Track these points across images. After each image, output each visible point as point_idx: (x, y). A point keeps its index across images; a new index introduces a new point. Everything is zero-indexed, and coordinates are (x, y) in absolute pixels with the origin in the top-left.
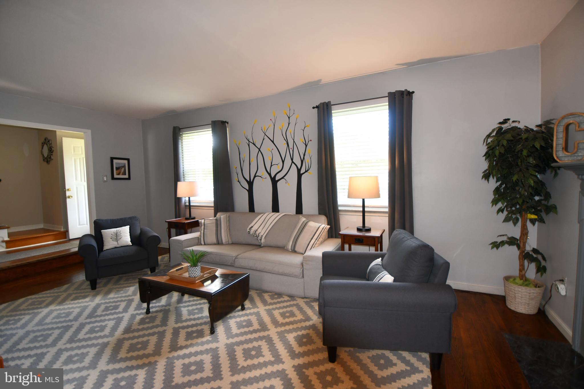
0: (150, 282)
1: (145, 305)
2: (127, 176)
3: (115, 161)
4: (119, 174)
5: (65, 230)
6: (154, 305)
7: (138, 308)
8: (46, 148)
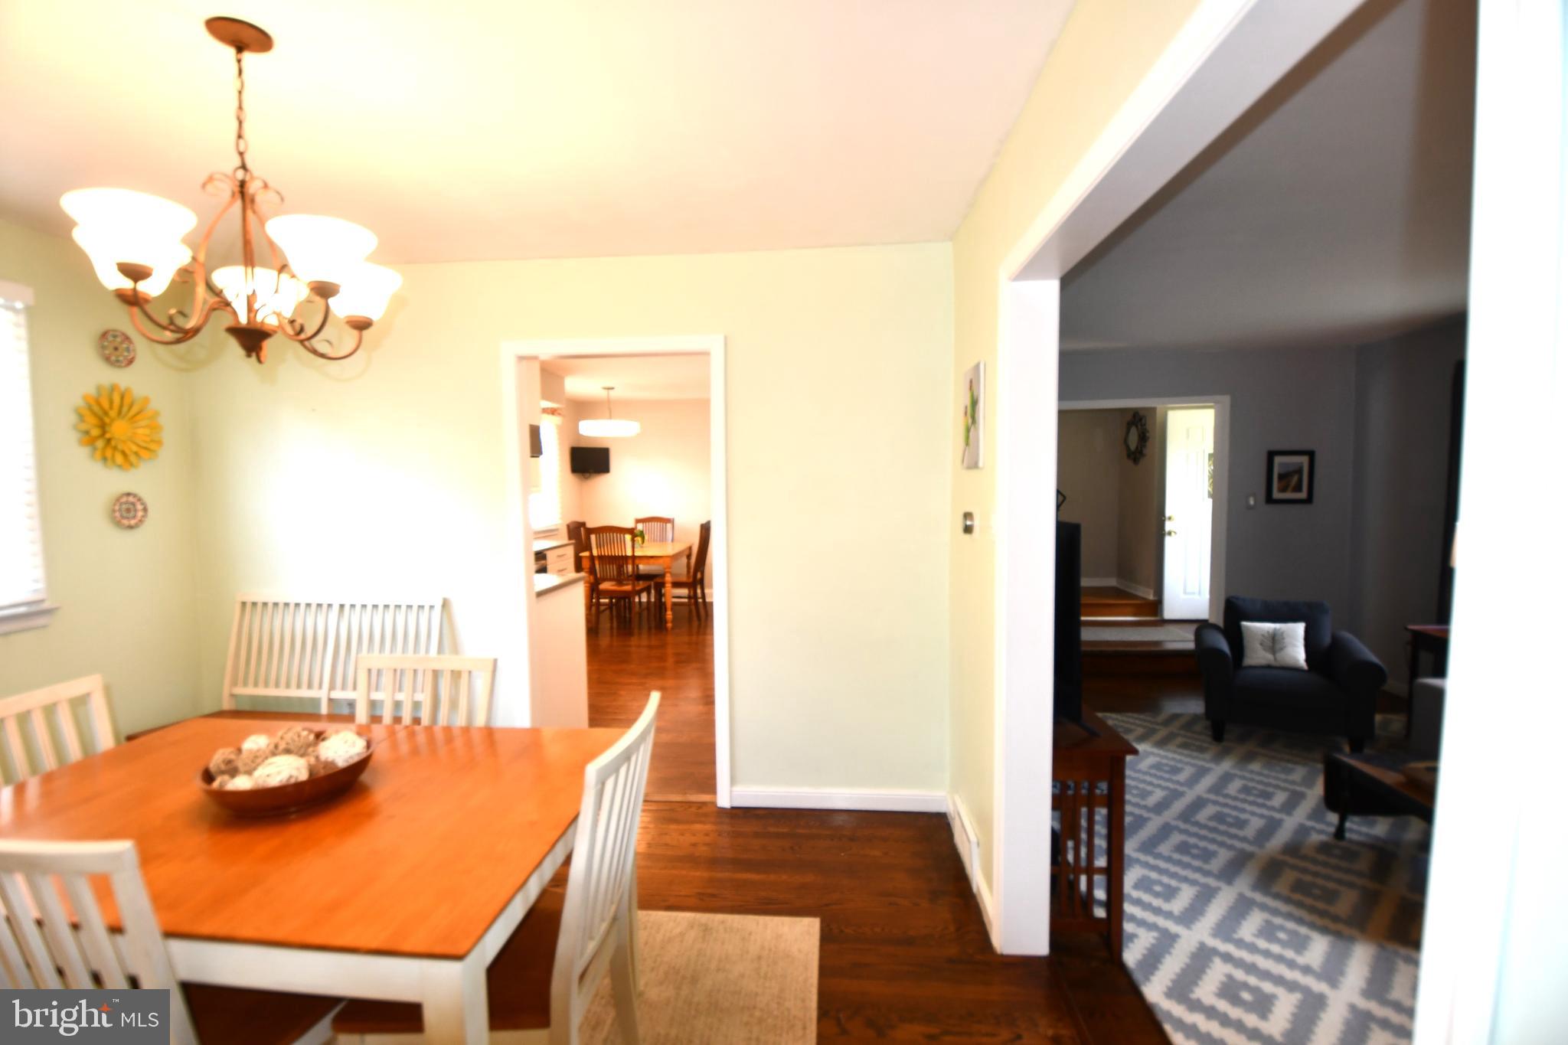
0: (1352, 770)
1: (1333, 818)
2: (1303, 495)
3: (1278, 460)
4: (1283, 490)
5: (1156, 598)
6: (1355, 827)
7: (1315, 815)
8: (1134, 431)
